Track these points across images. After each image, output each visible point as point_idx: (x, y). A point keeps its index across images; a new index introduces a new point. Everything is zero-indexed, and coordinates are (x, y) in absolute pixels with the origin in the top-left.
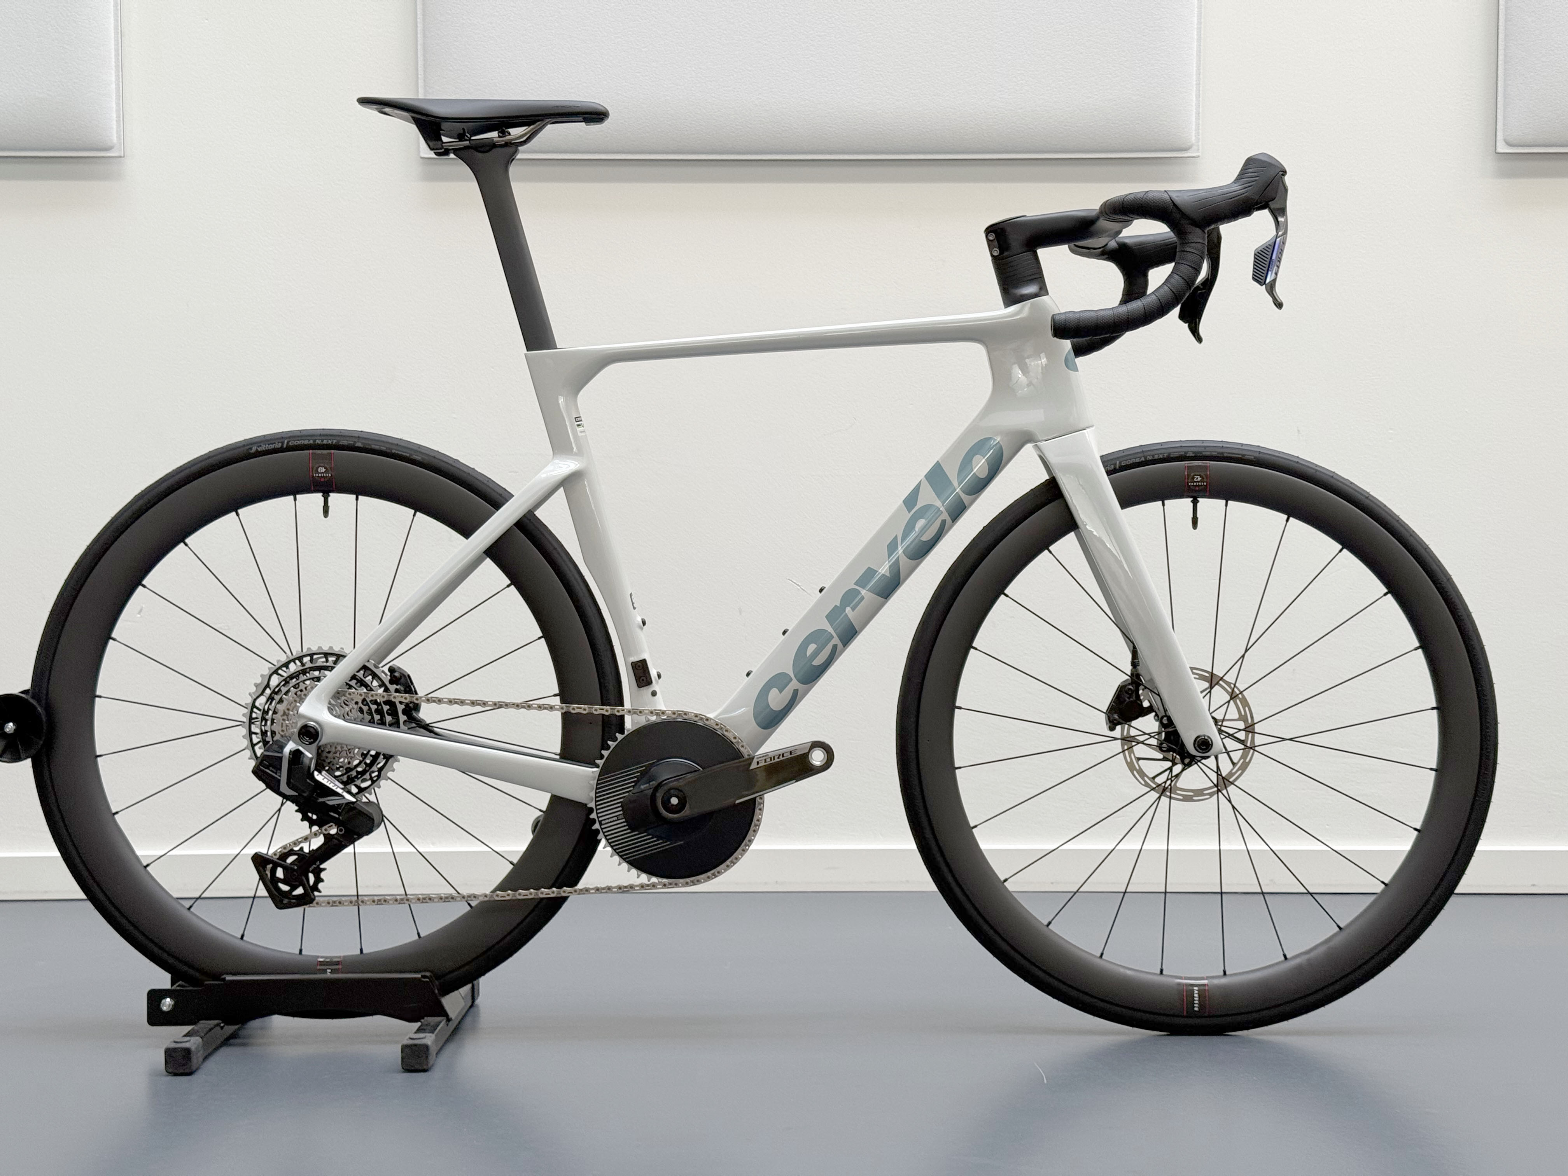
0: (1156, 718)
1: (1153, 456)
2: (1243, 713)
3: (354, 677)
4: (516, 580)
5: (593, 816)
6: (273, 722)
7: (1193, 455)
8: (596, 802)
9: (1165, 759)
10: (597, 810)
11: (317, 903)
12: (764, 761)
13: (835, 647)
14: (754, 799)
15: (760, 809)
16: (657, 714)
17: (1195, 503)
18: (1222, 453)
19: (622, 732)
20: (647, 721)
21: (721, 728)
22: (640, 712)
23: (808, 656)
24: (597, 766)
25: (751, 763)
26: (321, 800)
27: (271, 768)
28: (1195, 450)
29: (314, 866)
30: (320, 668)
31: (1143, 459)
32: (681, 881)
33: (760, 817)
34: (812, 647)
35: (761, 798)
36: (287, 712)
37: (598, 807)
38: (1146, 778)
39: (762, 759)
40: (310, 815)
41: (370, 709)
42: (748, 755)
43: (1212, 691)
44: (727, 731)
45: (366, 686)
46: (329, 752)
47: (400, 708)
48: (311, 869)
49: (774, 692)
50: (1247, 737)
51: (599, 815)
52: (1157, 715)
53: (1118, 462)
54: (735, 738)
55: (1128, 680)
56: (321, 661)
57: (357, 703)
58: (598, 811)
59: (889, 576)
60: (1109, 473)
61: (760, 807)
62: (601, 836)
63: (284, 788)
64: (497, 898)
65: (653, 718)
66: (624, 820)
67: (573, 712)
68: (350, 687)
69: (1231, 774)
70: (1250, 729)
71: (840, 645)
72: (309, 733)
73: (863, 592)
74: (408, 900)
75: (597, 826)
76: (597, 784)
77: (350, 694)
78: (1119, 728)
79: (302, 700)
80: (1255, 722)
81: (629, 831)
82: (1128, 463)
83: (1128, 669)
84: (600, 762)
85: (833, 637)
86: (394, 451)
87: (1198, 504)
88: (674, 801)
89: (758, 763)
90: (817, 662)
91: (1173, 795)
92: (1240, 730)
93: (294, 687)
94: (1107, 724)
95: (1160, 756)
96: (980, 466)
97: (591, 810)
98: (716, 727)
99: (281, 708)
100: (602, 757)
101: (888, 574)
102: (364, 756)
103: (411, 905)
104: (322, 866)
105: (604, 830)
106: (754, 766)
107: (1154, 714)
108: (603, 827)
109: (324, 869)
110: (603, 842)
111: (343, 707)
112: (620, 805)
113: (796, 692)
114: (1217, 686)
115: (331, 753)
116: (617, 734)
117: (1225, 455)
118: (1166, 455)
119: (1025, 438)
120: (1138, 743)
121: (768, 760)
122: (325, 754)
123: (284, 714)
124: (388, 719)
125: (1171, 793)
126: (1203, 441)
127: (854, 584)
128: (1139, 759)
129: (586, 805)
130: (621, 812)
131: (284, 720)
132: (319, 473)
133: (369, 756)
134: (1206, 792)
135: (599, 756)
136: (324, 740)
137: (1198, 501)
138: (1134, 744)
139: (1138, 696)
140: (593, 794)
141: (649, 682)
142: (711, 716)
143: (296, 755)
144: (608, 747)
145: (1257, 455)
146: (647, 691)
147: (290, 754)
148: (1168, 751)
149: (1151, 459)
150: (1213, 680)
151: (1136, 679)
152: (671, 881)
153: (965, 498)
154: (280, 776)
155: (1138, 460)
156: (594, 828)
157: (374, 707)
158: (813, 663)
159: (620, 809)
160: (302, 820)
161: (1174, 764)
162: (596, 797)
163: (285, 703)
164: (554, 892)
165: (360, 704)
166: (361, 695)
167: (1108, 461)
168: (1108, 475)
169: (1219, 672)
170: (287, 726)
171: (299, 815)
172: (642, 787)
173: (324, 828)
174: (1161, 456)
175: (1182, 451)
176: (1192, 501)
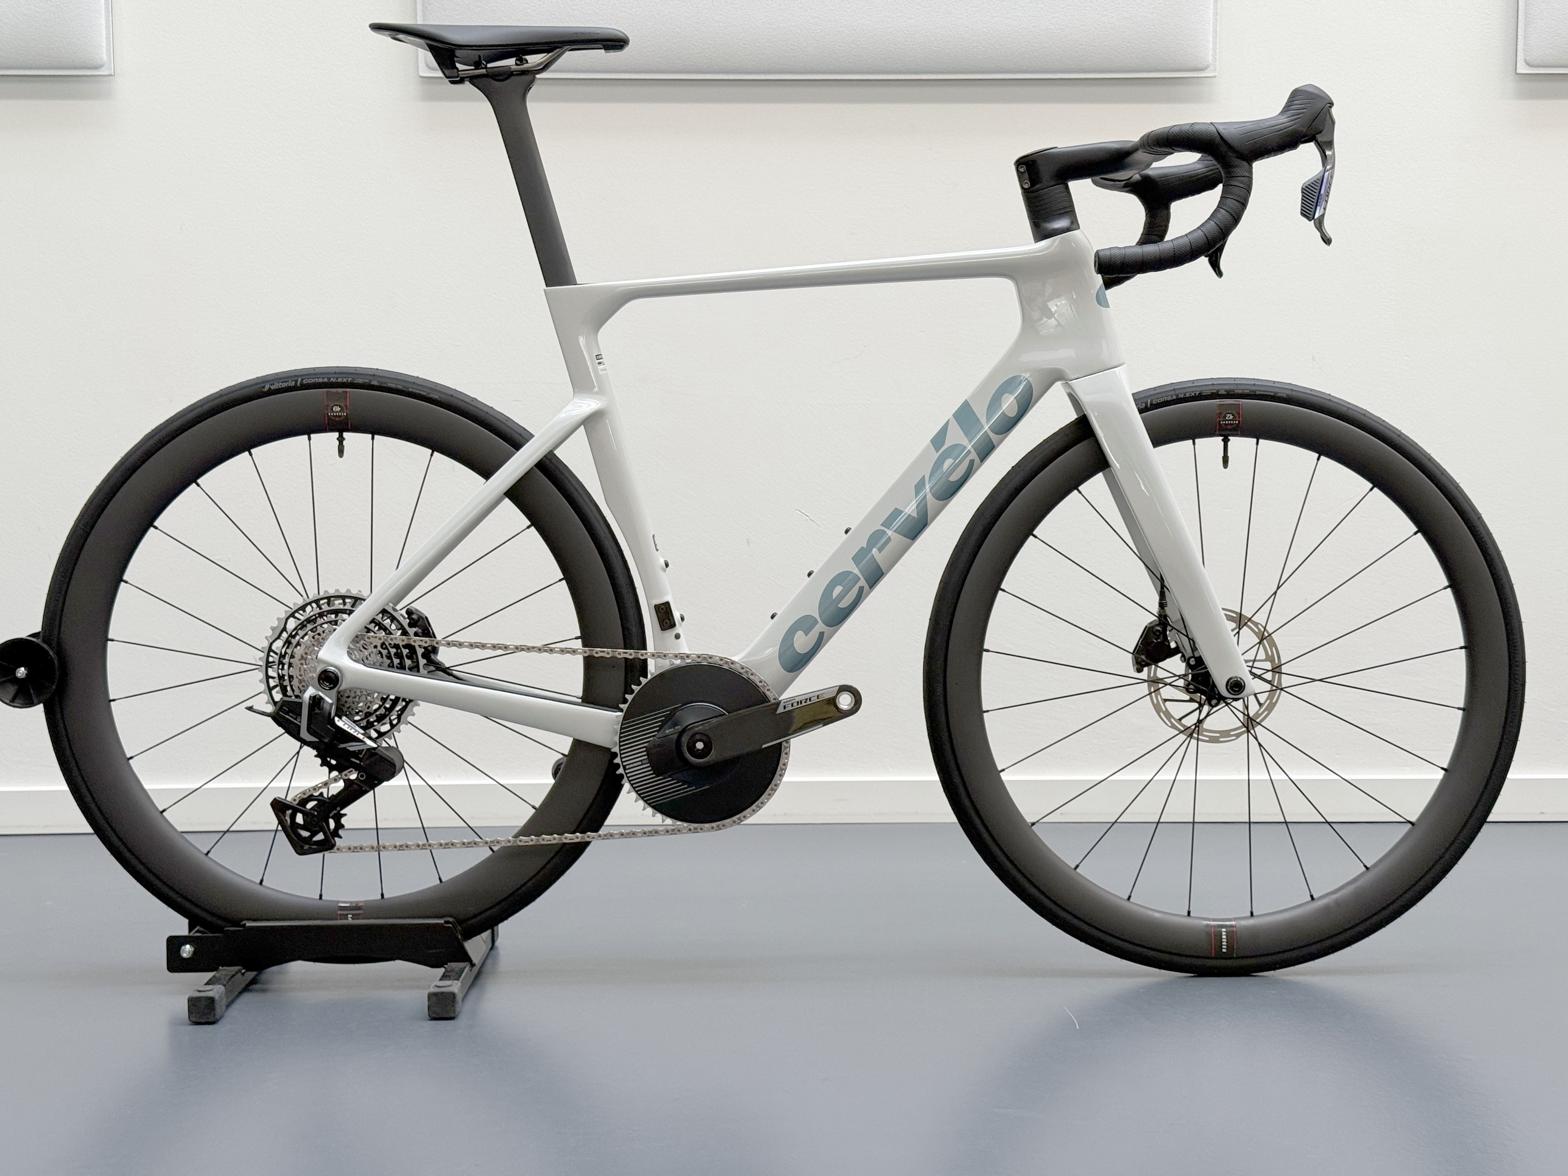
0: (1183, 659)
1: (1185, 394)
2: (1270, 653)
3: (373, 621)
4: (536, 521)
5: (617, 760)
6: (290, 665)
7: (1225, 393)
8: (620, 746)
9: (1192, 700)
10: (621, 754)
11: (338, 849)
12: (791, 705)
13: (861, 589)
14: (780, 744)
15: (786, 754)
16: (682, 658)
17: (1226, 441)
18: (1255, 391)
19: (646, 677)
20: (671, 665)
21: (747, 672)
22: (665, 656)
23: (834, 597)
24: (621, 710)
25: (778, 708)
26: (342, 746)
27: (290, 714)
28: (1227, 387)
29: (335, 812)
30: (337, 612)
31: (1174, 397)
32: (707, 825)
33: (786, 761)
34: (838, 590)
35: (787, 742)
36: (304, 656)
37: (622, 752)
38: (1172, 720)
39: (789, 703)
40: (329, 759)
41: (389, 653)
42: (774, 699)
43: (1241, 631)
44: (752, 674)
45: (385, 629)
46: (348, 697)
47: (420, 651)
48: (331, 815)
49: (800, 633)
50: (1274, 677)
51: (623, 760)
52: (1183, 656)
53: (1149, 401)
54: (761, 682)
55: (1155, 620)
56: (338, 604)
57: (375, 647)
58: (623, 756)
59: (916, 516)
60: (1141, 411)
61: (786, 751)
62: (625, 780)
63: (304, 734)
64: (520, 844)
65: (678, 662)
66: (649, 765)
67: (596, 655)
68: (369, 630)
69: (1257, 714)
70: (1277, 670)
71: (866, 587)
72: (329, 678)
73: (890, 533)
74: (430, 845)
75: (621, 771)
76: (621, 729)
77: (369, 638)
78: (1146, 669)
79: (320, 644)
80: (1282, 663)
81: (654, 776)
82: (1159, 402)
83: (1155, 609)
84: (624, 707)
85: (860, 579)
86: (410, 390)
87: (1229, 443)
88: (700, 745)
89: (785, 708)
90: (843, 604)
91: (1200, 737)
92: (1268, 671)
93: (312, 630)
94: (1133, 665)
95: (1187, 697)
96: (1009, 404)
97: (615, 755)
98: (741, 671)
99: (299, 651)
100: (625, 701)
101: (915, 515)
102: (384, 700)
103: (432, 850)
104: (342, 812)
105: (628, 775)
106: (780, 710)
108: (627, 771)
109: (345, 815)
110: (627, 786)
111: (361, 651)
112: (644, 749)
113: (822, 634)
114: (1245, 627)
115: (351, 698)
116: (641, 678)
117: (1258, 393)
118: (1197, 393)
119: (1056, 376)
120: (1166, 684)
121: (795, 704)
122: (344, 699)
123: (302, 657)
124: (408, 662)
125: (1198, 735)
126: (1235, 379)
127: (881, 525)
128: (1166, 700)
129: (609, 749)
130: (646, 757)
131: (302, 664)
132: (334, 412)
133: (388, 700)
134: (1232, 733)
135: (622, 700)
136: (344, 685)
137: (1229, 440)
138: (1161, 685)
139: (1165, 637)
140: (617, 739)
141: (673, 625)
142: (735, 659)
143: (316, 701)
144: (632, 692)
145: (1289, 393)
146: (671, 633)
147: (310, 699)
148: (1195, 692)
149: (1182, 397)
150: (1241, 621)
151: (1163, 619)
152: (696, 825)
153: (994, 437)
154: (300, 722)
155: (1169, 398)
156: (618, 772)
157: (393, 651)
158: (839, 606)
159: (645, 753)
160: (322, 765)
161: (1201, 706)
162: (620, 742)
163: (303, 646)
164: (577, 837)
165: (379, 648)
166: (380, 639)
167: (1140, 398)
168: (1140, 413)
169: (1247, 613)
170: (305, 670)
171: (319, 761)
172: (667, 731)
173: (344, 773)
174: (1193, 394)
175: (1214, 389)
176: (1223, 440)
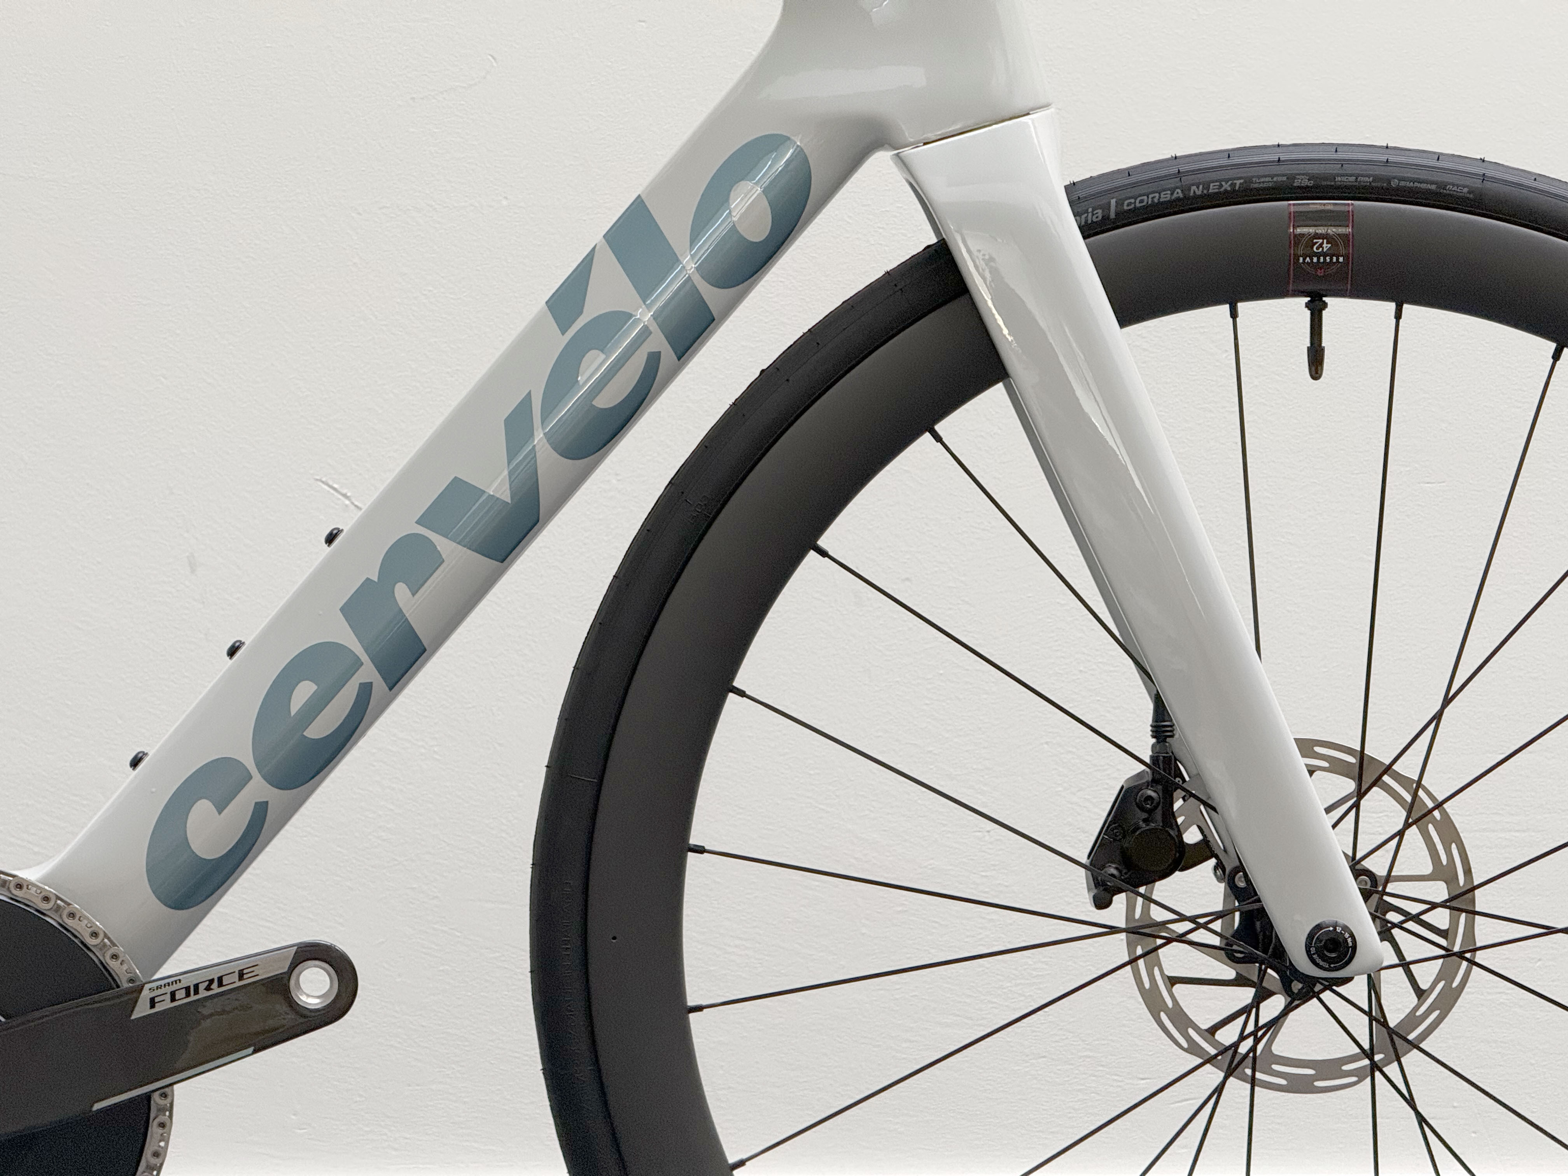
0: (1219, 872)
1: (1207, 186)
2: (1445, 860)
7: (1311, 183)
9: (1240, 981)
12: (168, 997)
13: (366, 690)
14: (148, 1097)
15: (162, 1125)
17: (1316, 310)
18: (1385, 180)
21: (58, 909)
23: (293, 713)
25: (135, 1003)
28: (1315, 169)
31: (1179, 193)
33: (162, 1144)
34: (304, 691)
35: (164, 1095)
38: (1191, 1031)
39: (163, 991)
42: (131, 980)
43: (1362, 802)
44: (72, 915)
49: (203, 809)
50: (1454, 923)
52: (1219, 866)
53: (1113, 202)
54: (95, 934)
55: (1139, 775)
59: (510, 502)
60: (1088, 231)
61: (161, 1119)
69: (1412, 1020)
70: (1461, 902)
71: (379, 685)
73: (443, 544)
78: (1120, 900)
80: (1476, 882)
82: (1138, 205)
83: (1145, 746)
85: (362, 664)
87: (1325, 314)
89: (153, 1003)
90: (318, 729)
91: (1259, 1076)
92: (1434, 906)
94: (1089, 890)
95: (1229, 973)
96: (748, 208)
98: (43, 906)
101: (506, 496)
106: (142, 1010)
107: (1213, 862)
113: (261, 810)
114: (1375, 789)
117: (1393, 184)
118: (1238, 183)
119: (871, 136)
120: (1169, 941)
121: (180, 994)
125: (1254, 1071)
126: (1337, 147)
127: (418, 523)
128: (1173, 981)
134: (1346, 1068)
137: (1325, 305)
138: (1159, 942)
139: (1169, 816)
142: (31, 874)
145: (1477, 184)
148: (1249, 959)
149: (1199, 193)
150: (1365, 775)
151: (1163, 770)
153: (712, 295)
155: (1166, 197)
158: (307, 734)
161: (1263, 995)
167: (1086, 199)
168: (1085, 238)
169: (1380, 752)
174: (1226, 186)
175: (1280, 175)
176: (1307, 305)
